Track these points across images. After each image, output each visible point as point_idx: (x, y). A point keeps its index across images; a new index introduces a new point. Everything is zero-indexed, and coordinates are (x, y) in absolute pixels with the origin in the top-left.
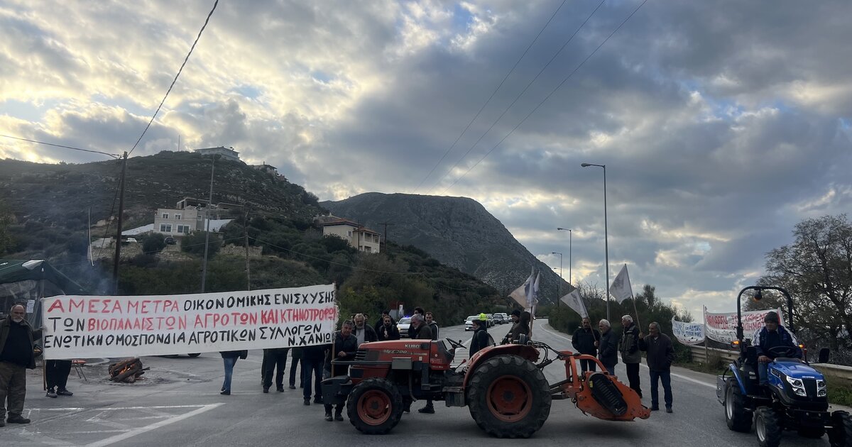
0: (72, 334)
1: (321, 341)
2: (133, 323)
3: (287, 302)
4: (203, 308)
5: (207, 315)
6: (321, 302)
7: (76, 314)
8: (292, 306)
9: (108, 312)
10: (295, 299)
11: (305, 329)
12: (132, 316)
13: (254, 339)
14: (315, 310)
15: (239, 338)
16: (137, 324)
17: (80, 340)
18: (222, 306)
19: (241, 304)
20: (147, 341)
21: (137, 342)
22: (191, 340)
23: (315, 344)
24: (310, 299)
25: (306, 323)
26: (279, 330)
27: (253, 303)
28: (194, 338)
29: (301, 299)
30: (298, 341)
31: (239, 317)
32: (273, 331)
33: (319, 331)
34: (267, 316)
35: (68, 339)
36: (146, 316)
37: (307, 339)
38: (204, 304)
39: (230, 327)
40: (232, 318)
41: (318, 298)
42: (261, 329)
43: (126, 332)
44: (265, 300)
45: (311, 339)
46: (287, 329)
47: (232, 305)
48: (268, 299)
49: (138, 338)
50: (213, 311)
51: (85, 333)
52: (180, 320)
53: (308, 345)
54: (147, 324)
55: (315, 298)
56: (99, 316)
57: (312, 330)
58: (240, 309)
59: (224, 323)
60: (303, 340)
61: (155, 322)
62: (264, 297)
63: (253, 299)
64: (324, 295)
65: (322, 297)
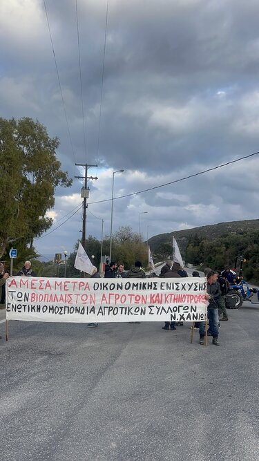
0: (22, 303)
1: (196, 319)
2: (59, 297)
3: (170, 289)
4: (107, 289)
5: (110, 294)
6: (195, 290)
7: (24, 290)
8: (172, 291)
9: (42, 288)
10: (175, 286)
11: (184, 309)
12: (58, 292)
13: (144, 314)
14: (191, 296)
15: (133, 312)
16: (61, 299)
17: (27, 308)
18: (121, 288)
19: (135, 288)
20: (69, 311)
21: (63, 312)
23: (192, 320)
24: (187, 287)
26: (163, 308)
27: (144, 288)
28: (101, 311)
29: (180, 286)
30: (178, 317)
31: (133, 297)
32: (159, 309)
33: (195, 311)
34: (154, 298)
35: (19, 307)
36: (68, 293)
37: (185, 316)
38: (108, 286)
39: (127, 304)
40: (128, 298)
42: (149, 307)
43: (55, 304)
44: (153, 286)
45: (189, 316)
46: (169, 308)
47: (128, 288)
49: (63, 309)
50: (115, 291)
51: (29, 303)
52: (91, 297)
53: (186, 321)
54: (68, 298)
55: (191, 287)
56: (38, 292)
57: (189, 310)
58: (135, 292)
59: (123, 301)
60: (182, 317)
61: (74, 298)
62: (153, 283)
63: (144, 284)
64: (198, 285)
65: (196, 287)
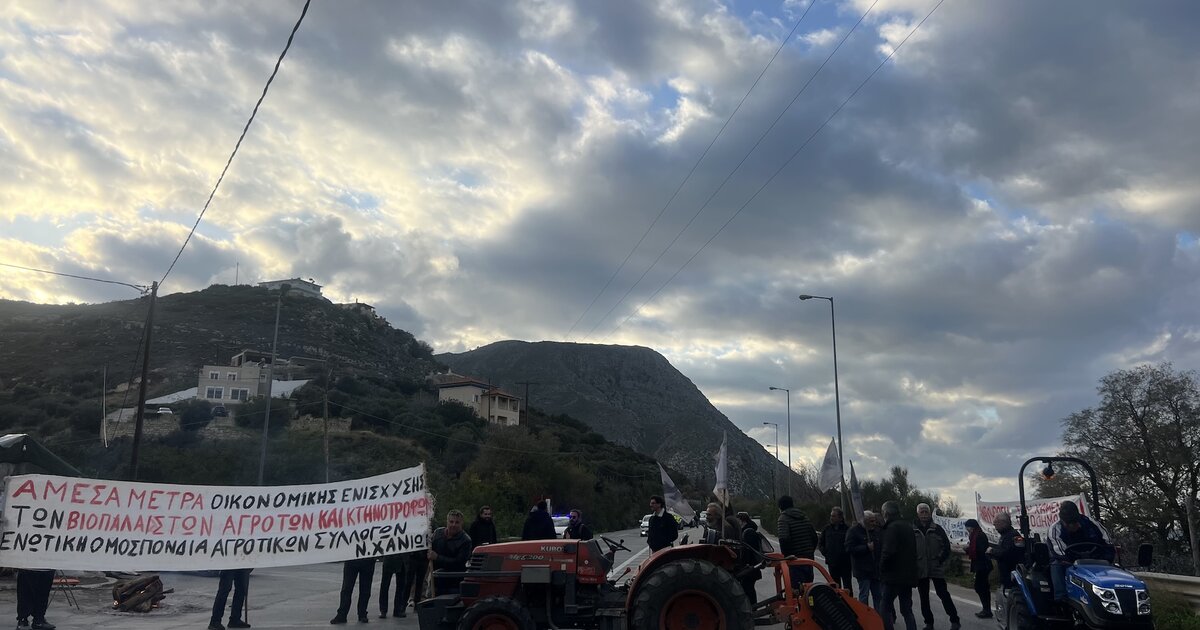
0: (42, 532)
1: (406, 546)
2: (134, 522)
3: (359, 498)
4: (238, 507)
5: (242, 517)
6: (406, 492)
7: (53, 504)
8: (366, 503)
9: (100, 503)
10: (370, 493)
11: (381, 531)
12: (134, 512)
13: (306, 549)
14: (396, 505)
15: (285, 547)
16: (139, 524)
17: (53, 542)
18: (266, 505)
19: (293, 503)
20: (152, 549)
21: (137, 551)
22: (215, 550)
23: (397, 551)
24: (391, 491)
25: (382, 524)
26: (343, 534)
27: (311, 501)
28: (219, 548)
29: (379, 491)
30: (370, 548)
31: (287, 519)
32: (334, 536)
33: (402, 532)
34: (327, 518)
35: (36, 539)
36: (155, 513)
37: (384, 546)
38: (241, 502)
39: (274, 534)
40: (278, 520)
41: (404, 487)
42: (317, 535)
43: (122, 535)
44: (329, 497)
45: (391, 545)
46: (355, 532)
47: (280, 504)
48: (333, 496)
49: (139, 545)
50: (253, 511)
51: (62, 532)
52: (204, 522)
53: (386, 553)
54: (154, 524)
55: (397, 488)
56: (86, 509)
57: (391, 532)
58: (292, 510)
59: (266, 528)
60: (378, 548)
61: (167, 522)
62: (328, 493)
63: (312, 495)
64: (410, 483)
65: (408, 486)
